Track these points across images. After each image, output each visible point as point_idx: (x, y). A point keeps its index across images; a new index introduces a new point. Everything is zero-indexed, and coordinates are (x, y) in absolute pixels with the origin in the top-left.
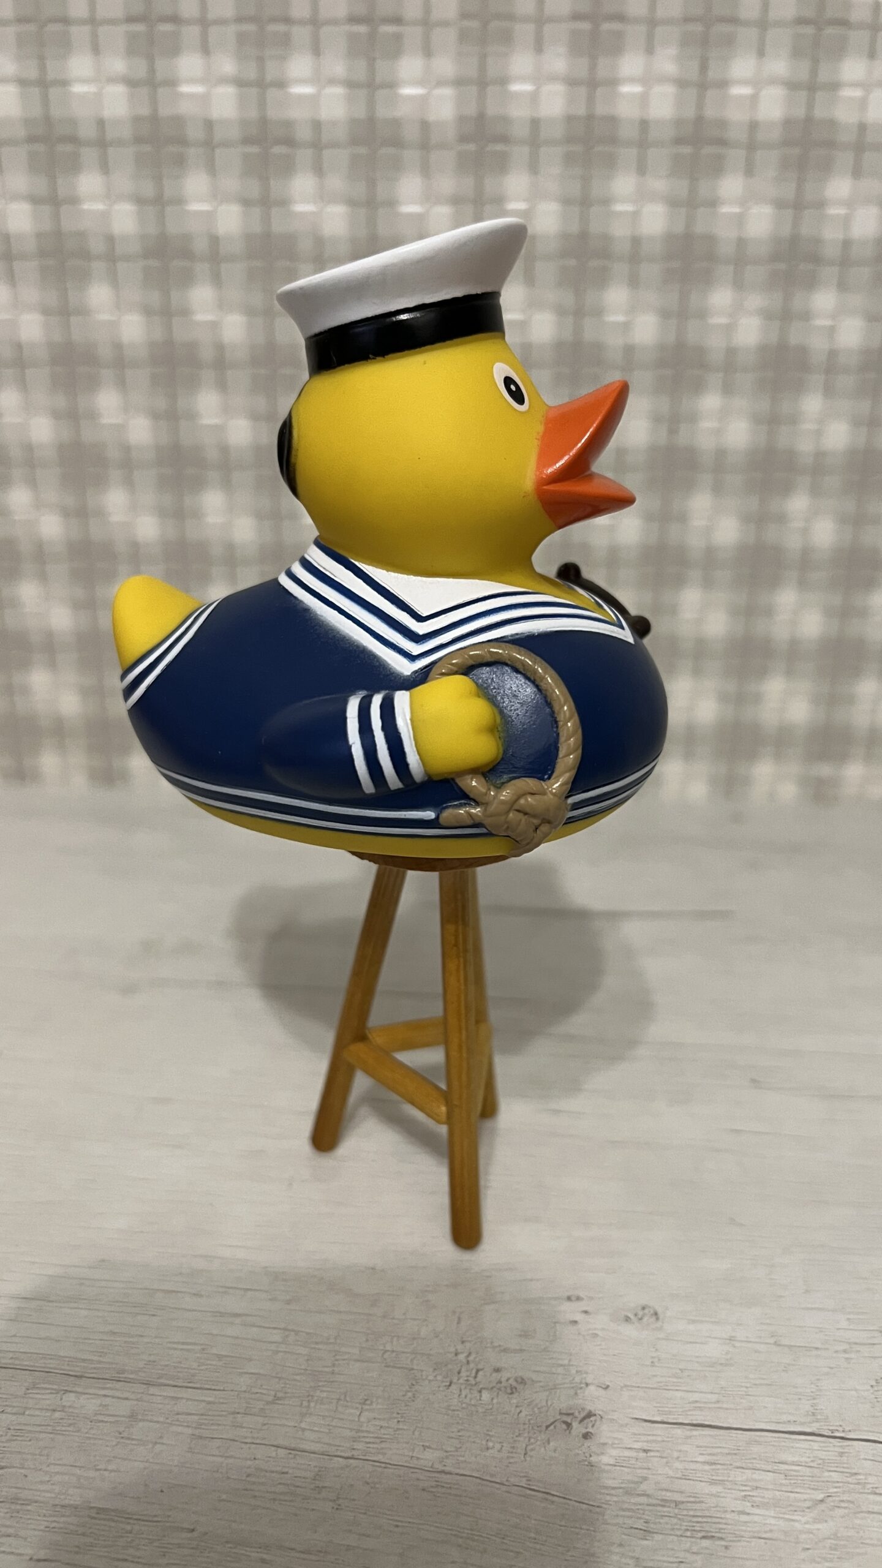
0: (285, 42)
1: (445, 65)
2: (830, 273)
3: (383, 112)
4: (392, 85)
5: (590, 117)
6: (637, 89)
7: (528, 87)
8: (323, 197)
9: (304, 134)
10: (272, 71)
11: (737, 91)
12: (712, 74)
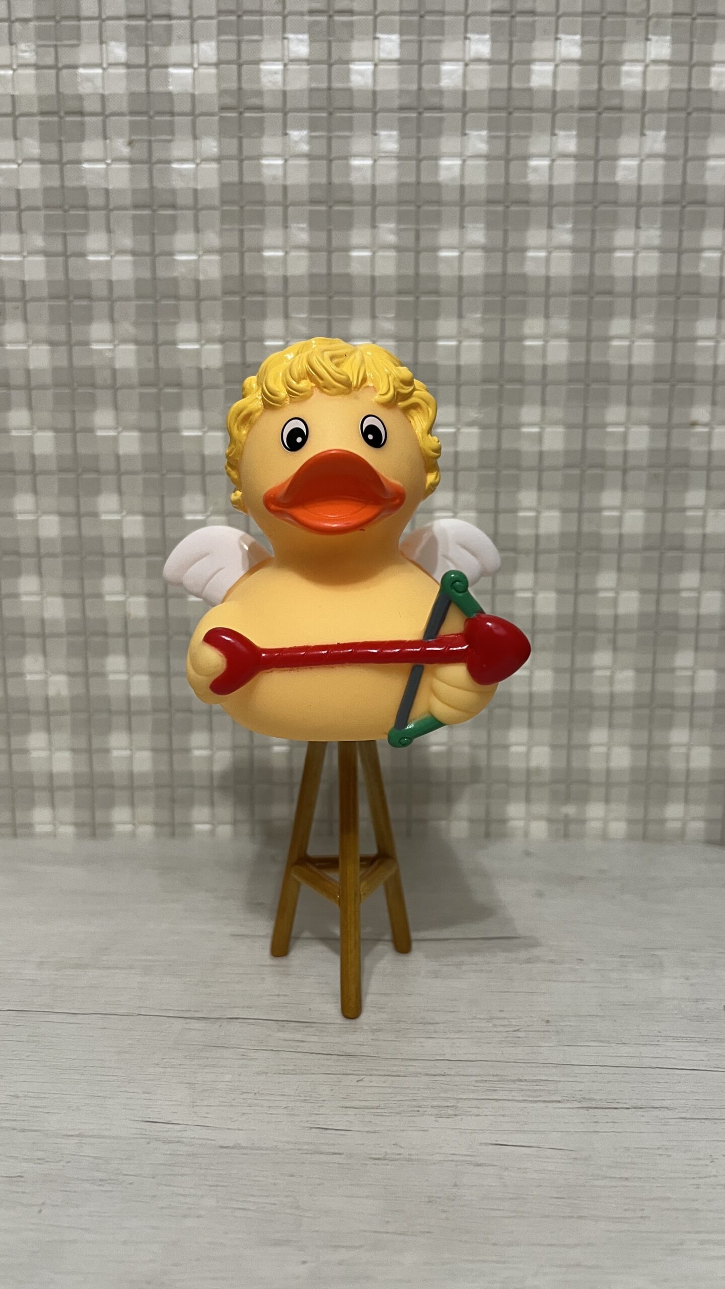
0: (85, 224)
1: (212, 239)
2: (533, 391)
3: (162, 273)
4: (171, 254)
5: (329, 274)
6: (367, 253)
7: (280, 254)
8: (116, 339)
9: (100, 290)
10: (73, 244)
11: (443, 254)
12: (424, 241)
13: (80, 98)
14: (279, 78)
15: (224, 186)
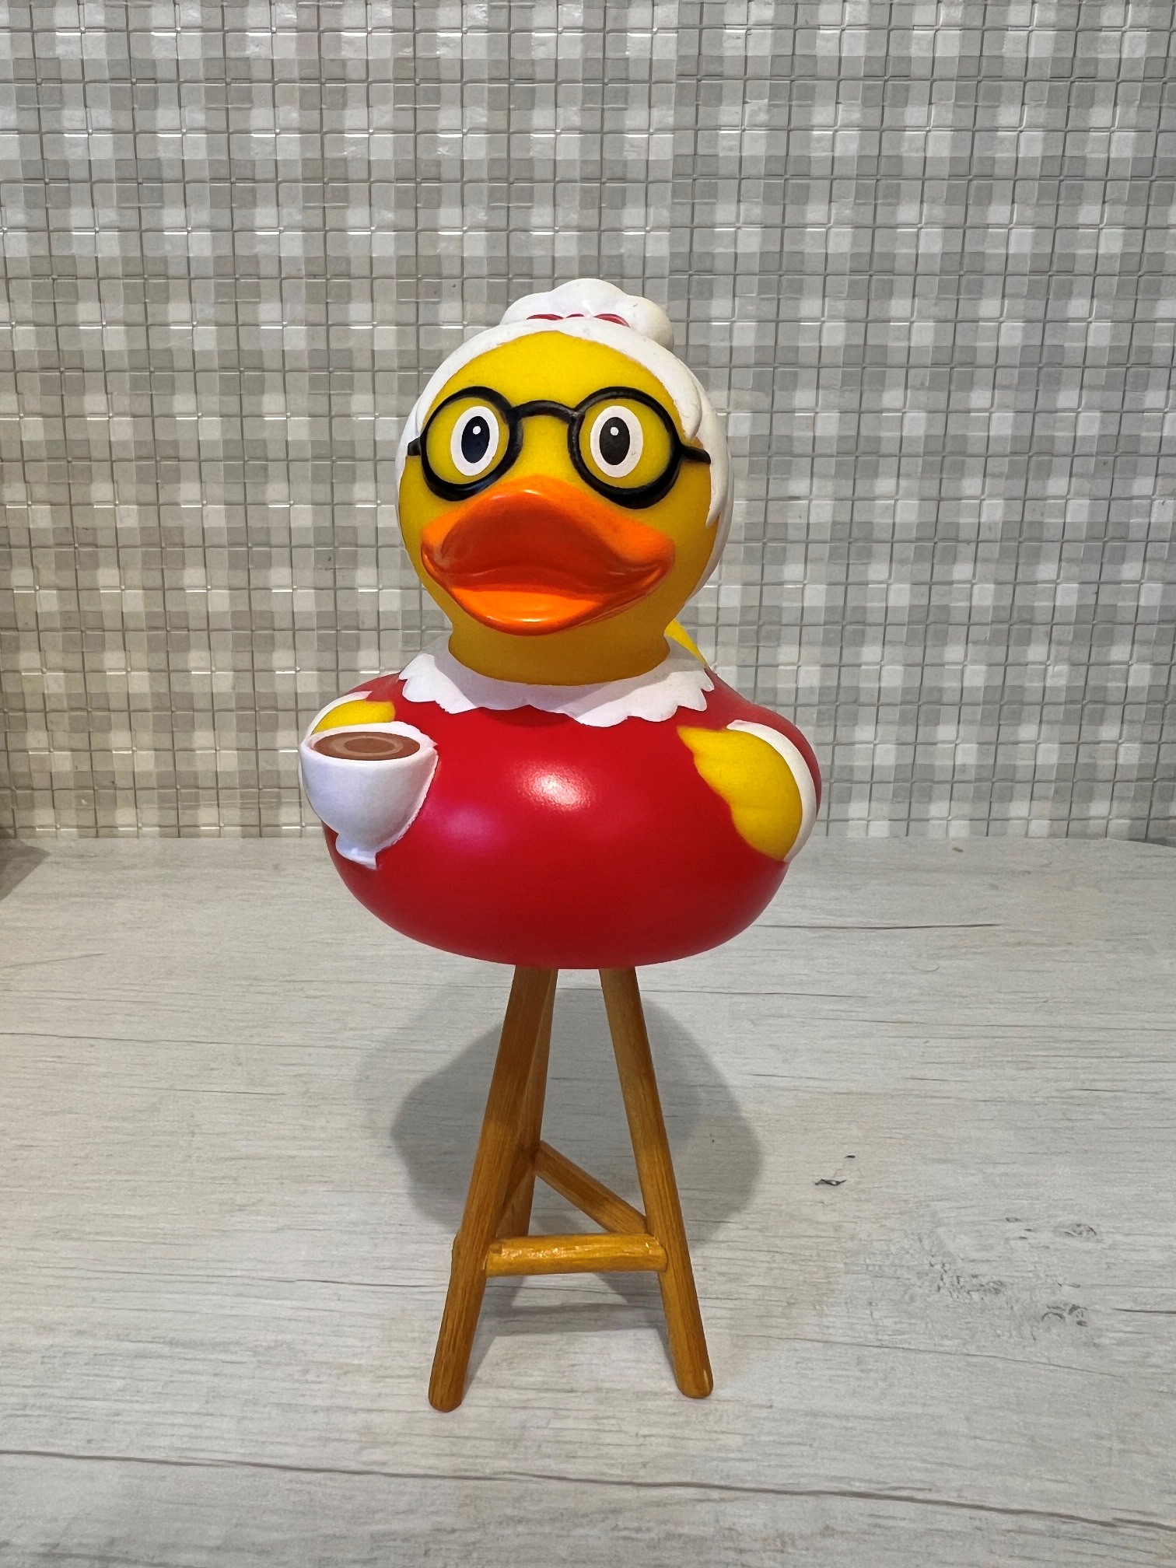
1: (662, 214)
2: (984, 375)
3: (609, 251)
4: (618, 229)
5: (781, 252)
9: (542, 268)
10: (517, 218)
12: (883, 218)
13: (533, 62)
14: (741, 43)
15: (677, 157)
